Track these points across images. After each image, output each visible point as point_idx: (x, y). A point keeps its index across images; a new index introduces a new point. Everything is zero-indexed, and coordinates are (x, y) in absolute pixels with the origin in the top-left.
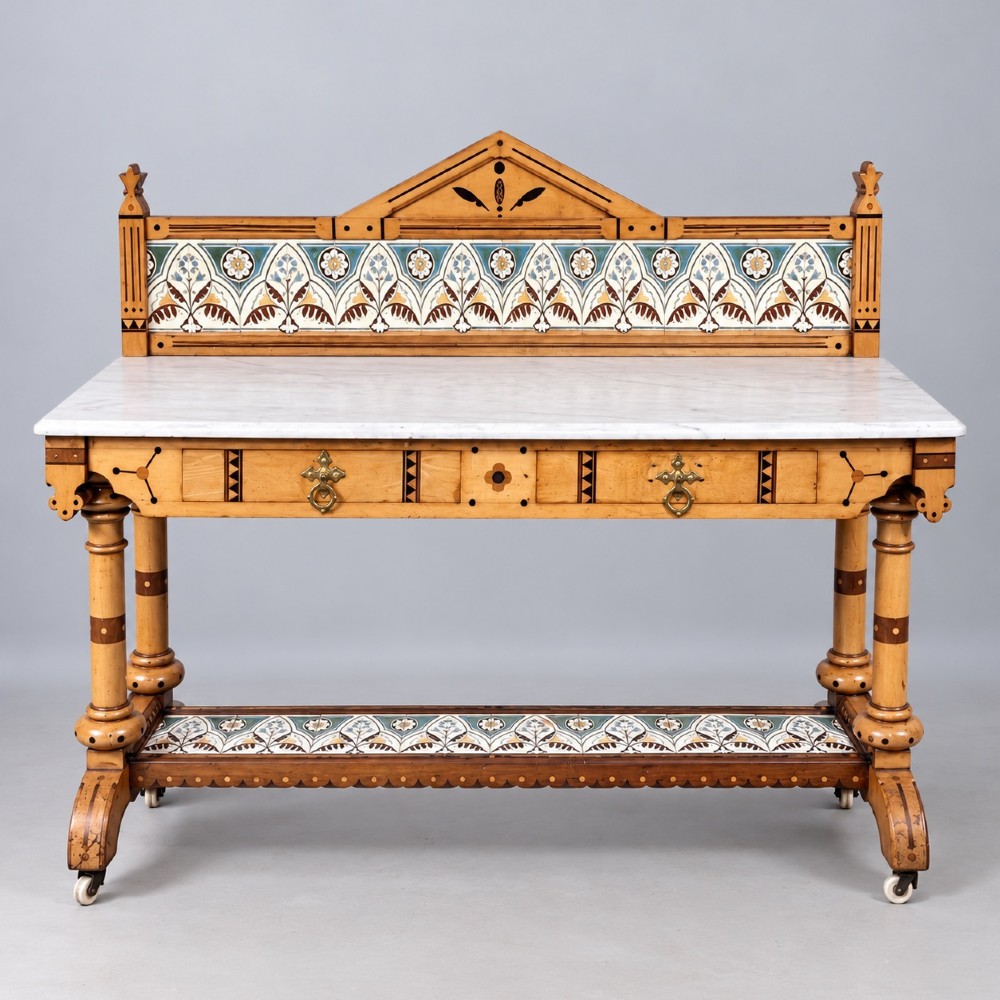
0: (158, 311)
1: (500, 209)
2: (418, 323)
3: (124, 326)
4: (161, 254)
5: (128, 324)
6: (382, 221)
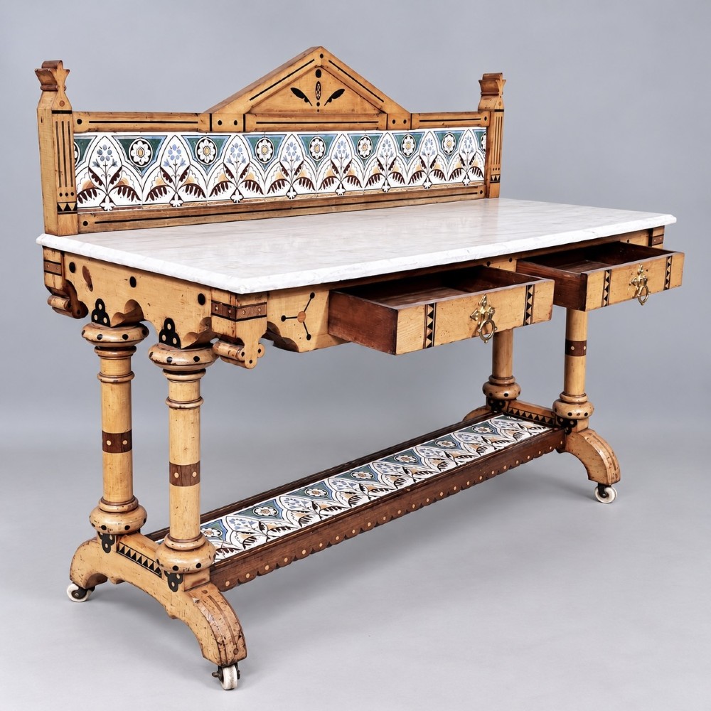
0: (82, 193)
1: (318, 104)
2: (262, 194)
3: (59, 209)
4: (84, 144)
5: (63, 206)
6: (244, 116)
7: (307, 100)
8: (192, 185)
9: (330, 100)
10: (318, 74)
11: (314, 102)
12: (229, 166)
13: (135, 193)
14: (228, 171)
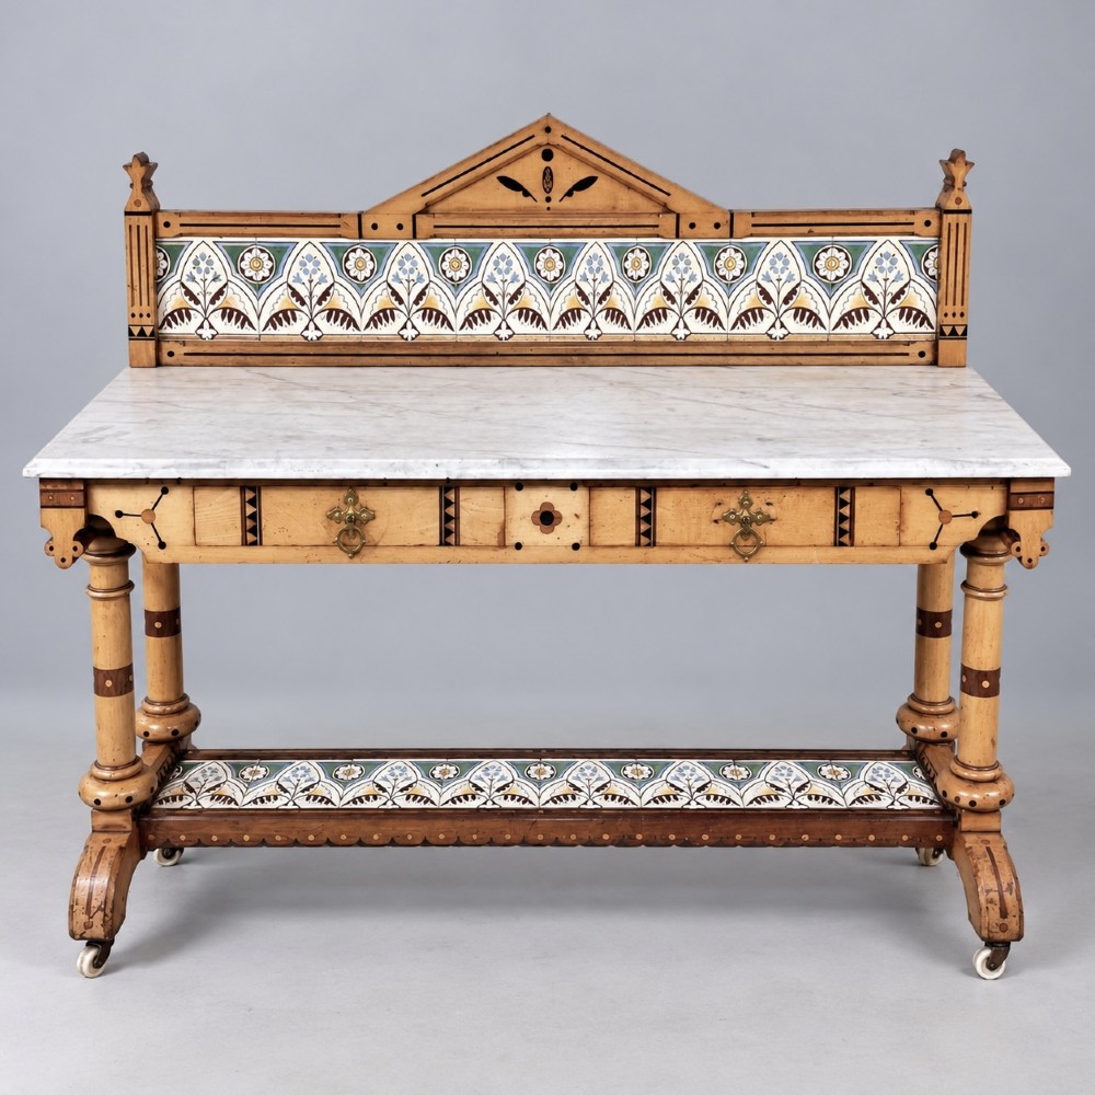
0: (171, 314)
1: (548, 200)
2: (452, 329)
3: (131, 333)
4: (174, 253)
5: (136, 331)
6: (414, 217)
7: (526, 194)
8: (338, 311)
9: (569, 194)
10: (548, 155)
11: (540, 195)
12: (396, 286)
13: (246, 319)
14: (394, 293)
